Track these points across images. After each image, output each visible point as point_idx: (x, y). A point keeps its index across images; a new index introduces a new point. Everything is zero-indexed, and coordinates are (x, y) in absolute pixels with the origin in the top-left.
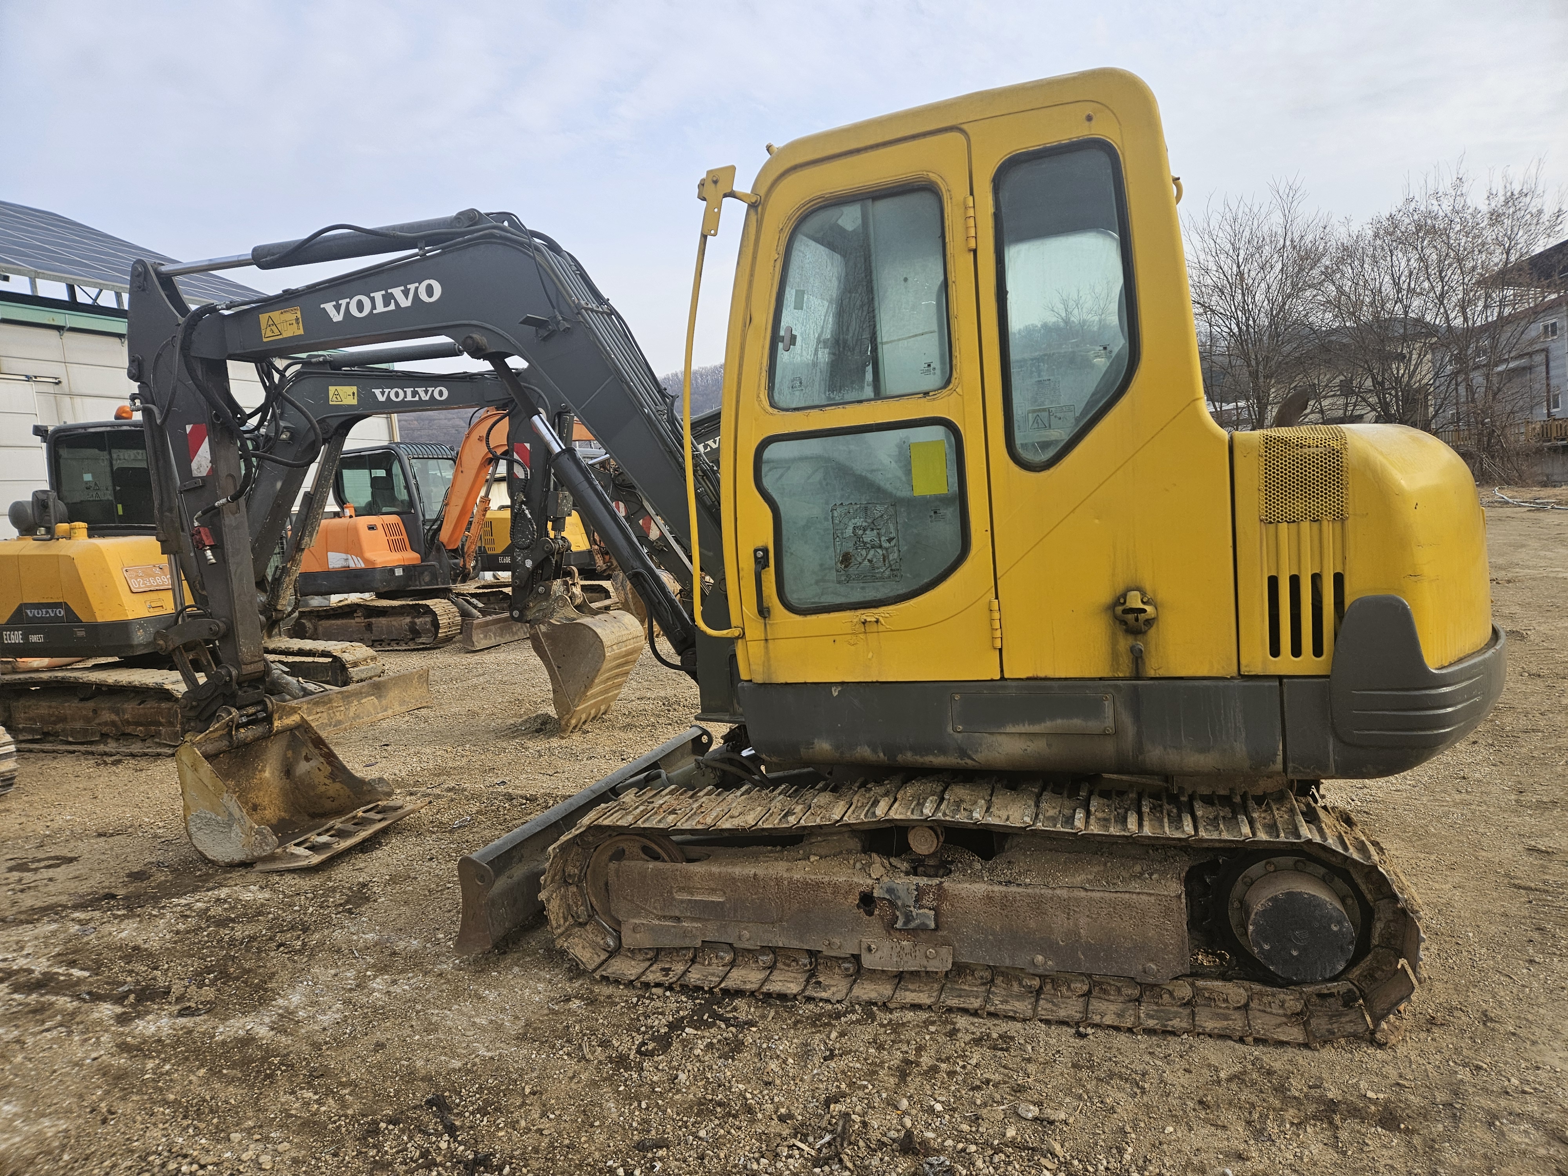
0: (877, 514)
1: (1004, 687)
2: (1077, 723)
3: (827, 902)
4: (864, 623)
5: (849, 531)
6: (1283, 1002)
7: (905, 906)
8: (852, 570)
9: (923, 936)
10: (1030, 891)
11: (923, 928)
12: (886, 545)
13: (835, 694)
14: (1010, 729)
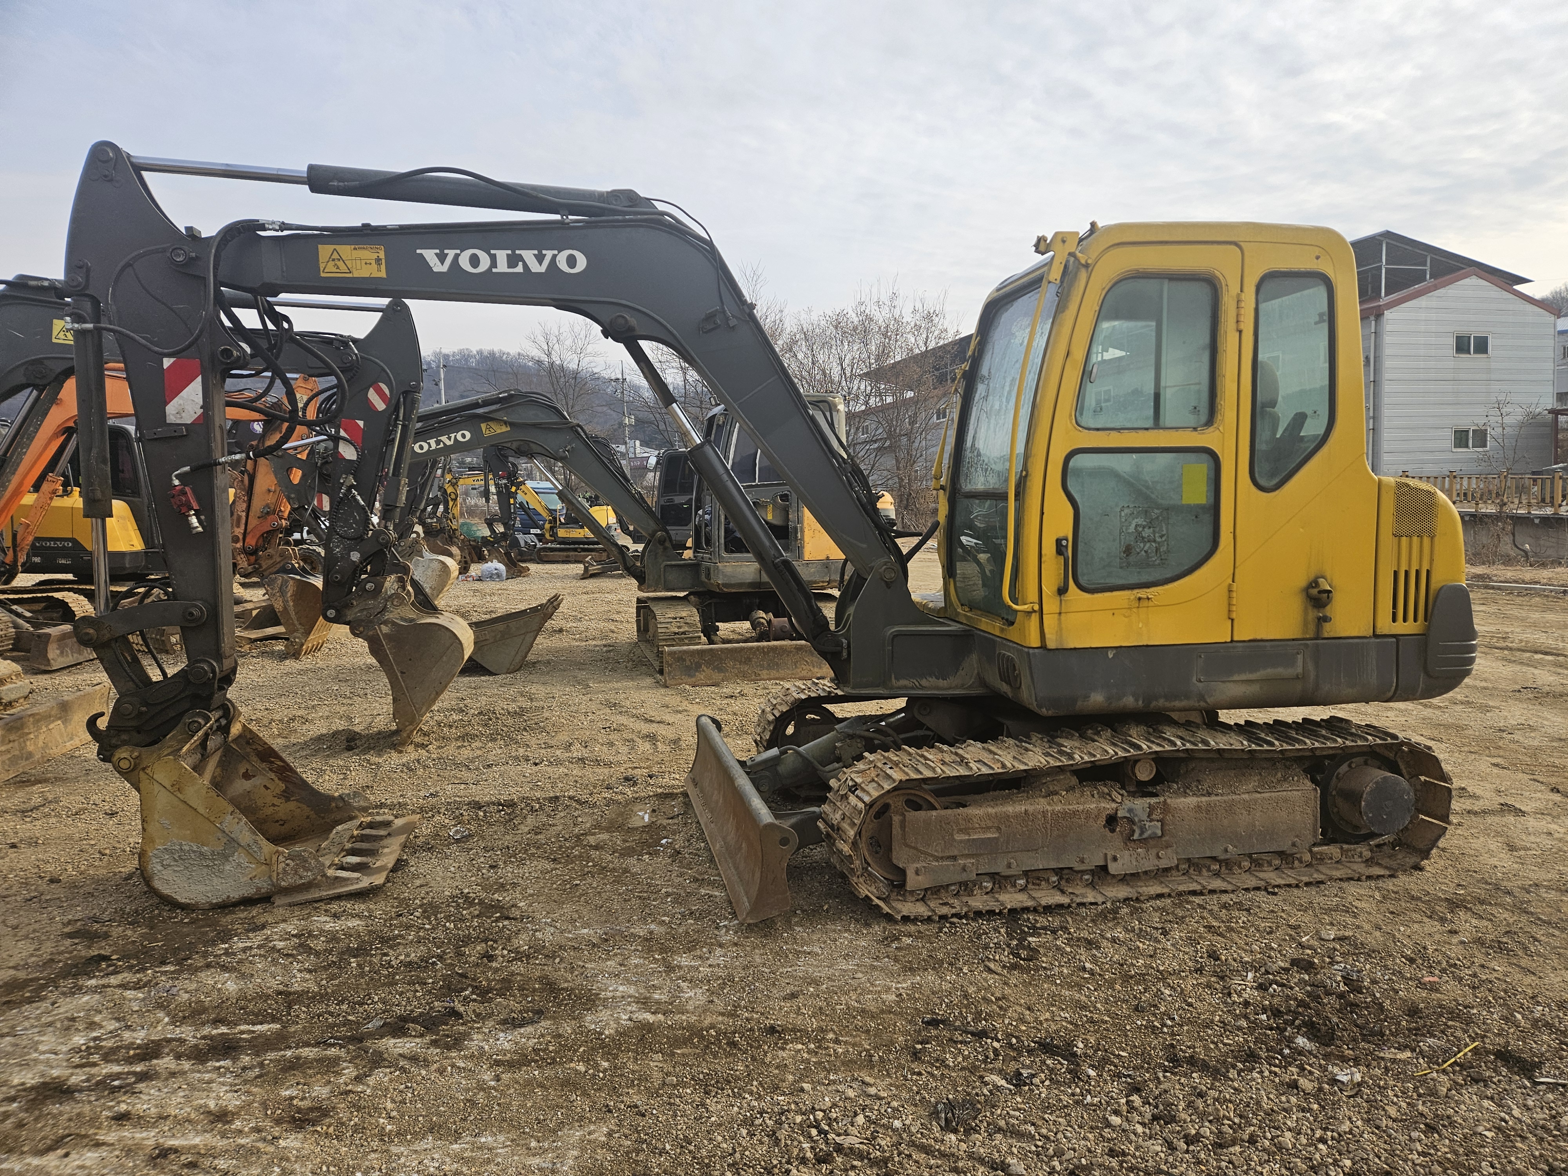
0: (1154, 516)
1: (1234, 648)
2: (1281, 671)
3: (1080, 826)
4: (1140, 599)
5: (1132, 529)
6: (1361, 853)
7: (1140, 821)
8: (1132, 559)
9: (1152, 842)
10: (1225, 798)
11: (1153, 837)
12: (1158, 540)
13: (1110, 656)
14: (1236, 677)
